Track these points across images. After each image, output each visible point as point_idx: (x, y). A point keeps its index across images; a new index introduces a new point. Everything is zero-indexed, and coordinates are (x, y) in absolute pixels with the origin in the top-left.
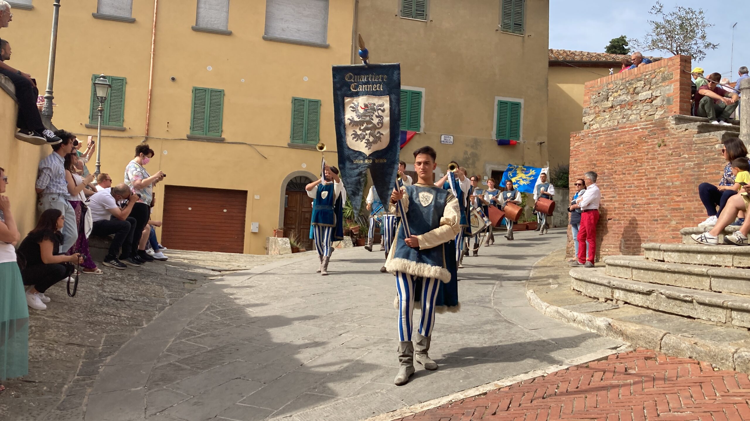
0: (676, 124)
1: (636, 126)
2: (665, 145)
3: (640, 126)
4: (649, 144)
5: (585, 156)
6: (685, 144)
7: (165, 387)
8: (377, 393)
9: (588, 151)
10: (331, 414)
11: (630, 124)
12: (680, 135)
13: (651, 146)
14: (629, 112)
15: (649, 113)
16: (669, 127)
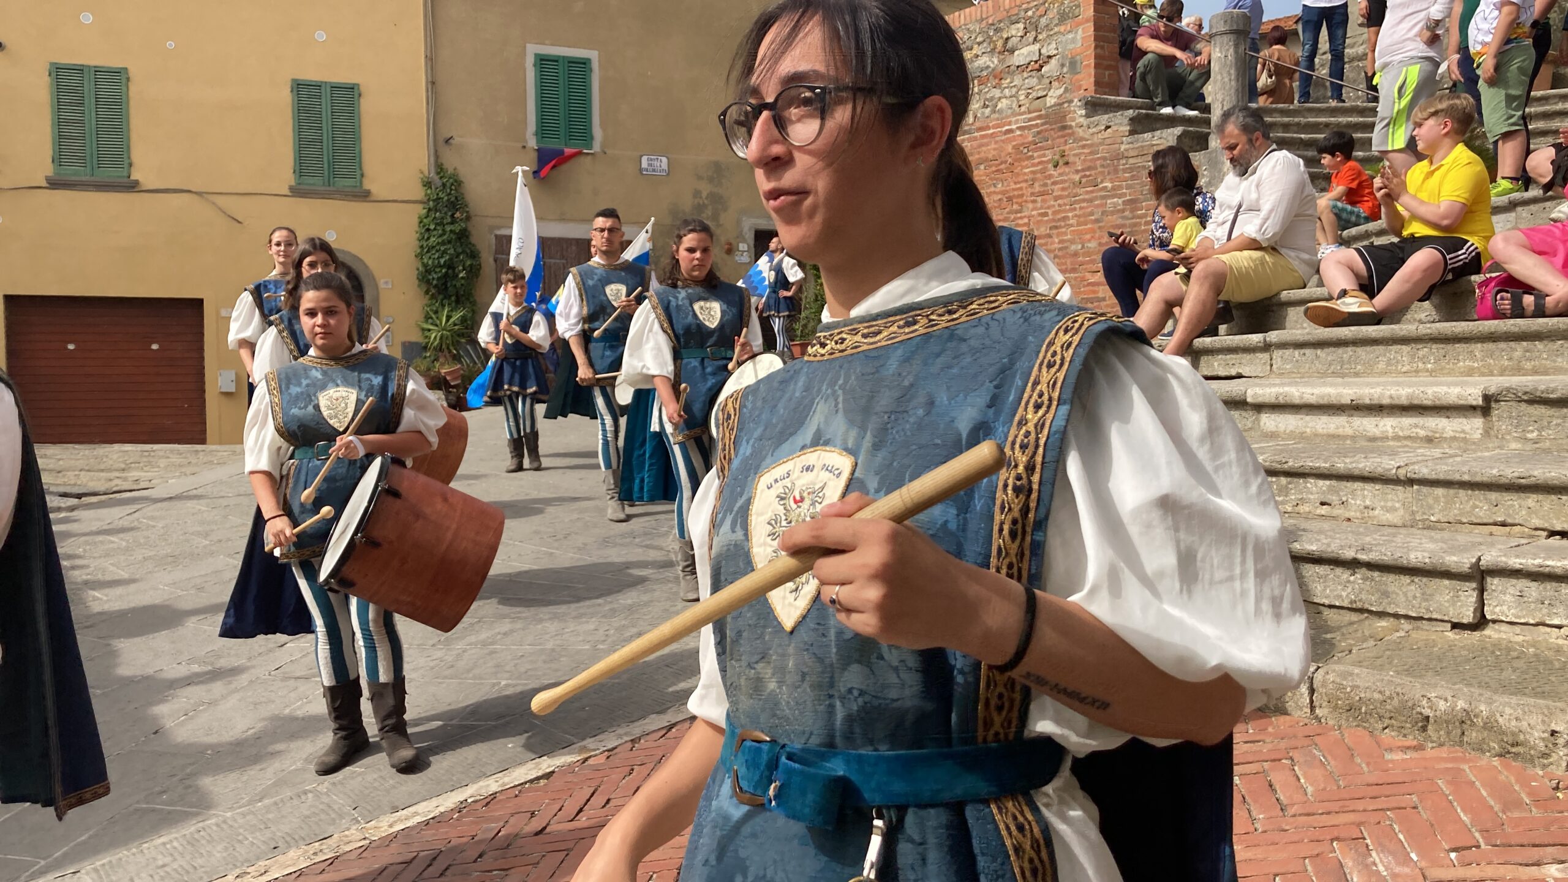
0: (1087, 116)
1: (1010, 124)
2: (1067, 163)
3: (1017, 122)
4: (1036, 161)
6: (1105, 159)
11: (998, 119)
12: (1097, 139)
13: (1040, 167)
14: (996, 93)
15: (1034, 95)
16: (1073, 124)
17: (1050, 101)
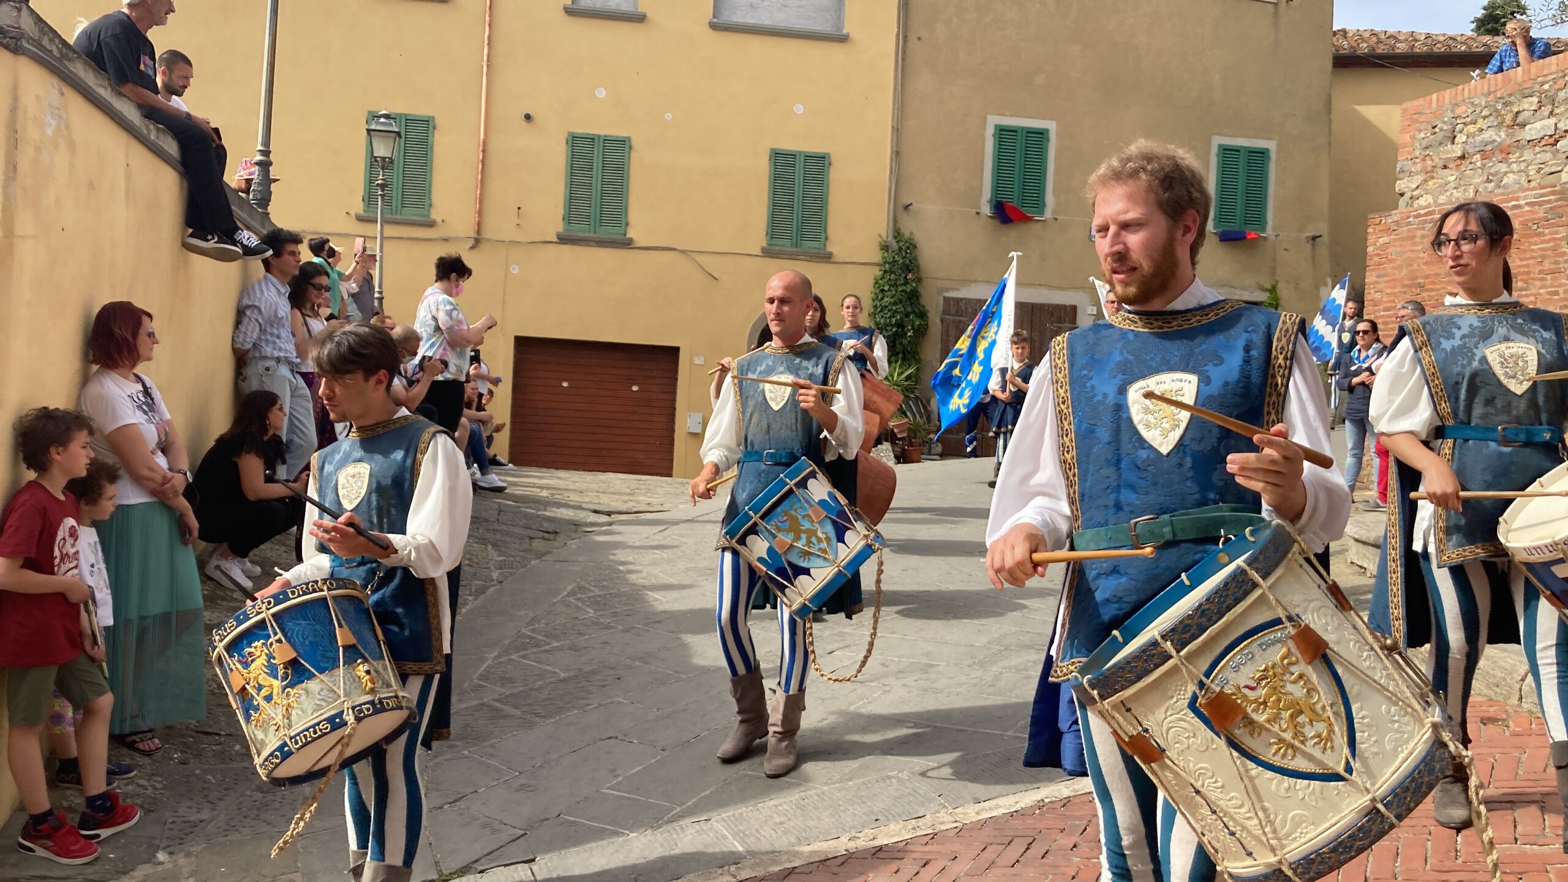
1: (1517, 199)
3: (1525, 198)
4: (1549, 237)
5: (1399, 268)
7: (466, 752)
8: (889, 778)
9: (1406, 255)
10: (789, 820)
11: (1503, 194)
13: (1552, 244)
14: (1503, 167)
15: (1548, 170)
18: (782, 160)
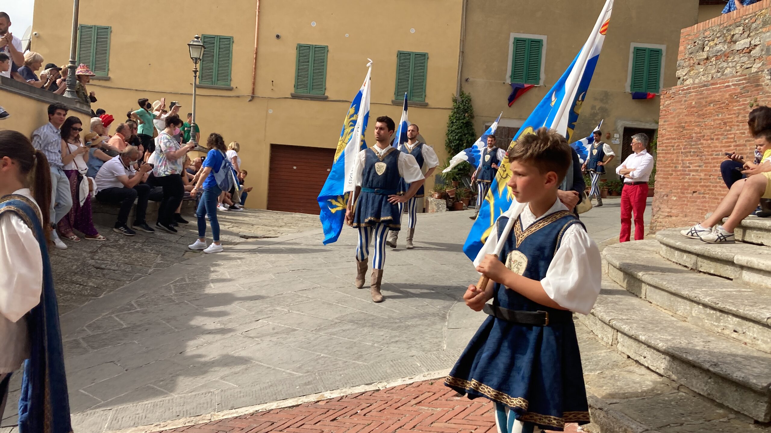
1: (730, 82)
3: (734, 81)
5: (674, 117)
9: (678, 111)
11: (724, 79)
14: (725, 65)
15: (745, 66)
16: (763, 83)
17: (754, 70)
18: (403, 57)
